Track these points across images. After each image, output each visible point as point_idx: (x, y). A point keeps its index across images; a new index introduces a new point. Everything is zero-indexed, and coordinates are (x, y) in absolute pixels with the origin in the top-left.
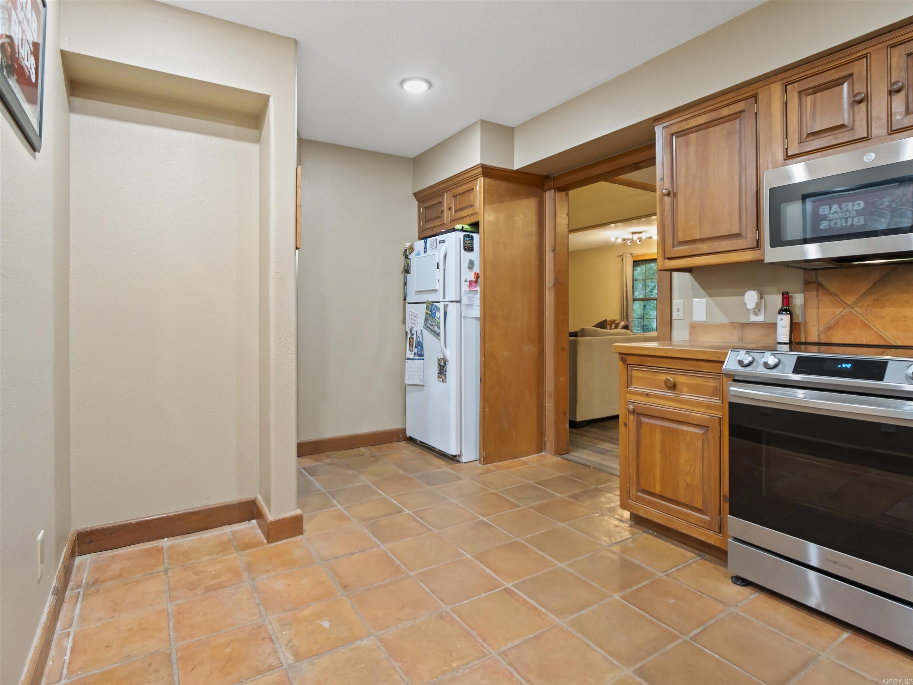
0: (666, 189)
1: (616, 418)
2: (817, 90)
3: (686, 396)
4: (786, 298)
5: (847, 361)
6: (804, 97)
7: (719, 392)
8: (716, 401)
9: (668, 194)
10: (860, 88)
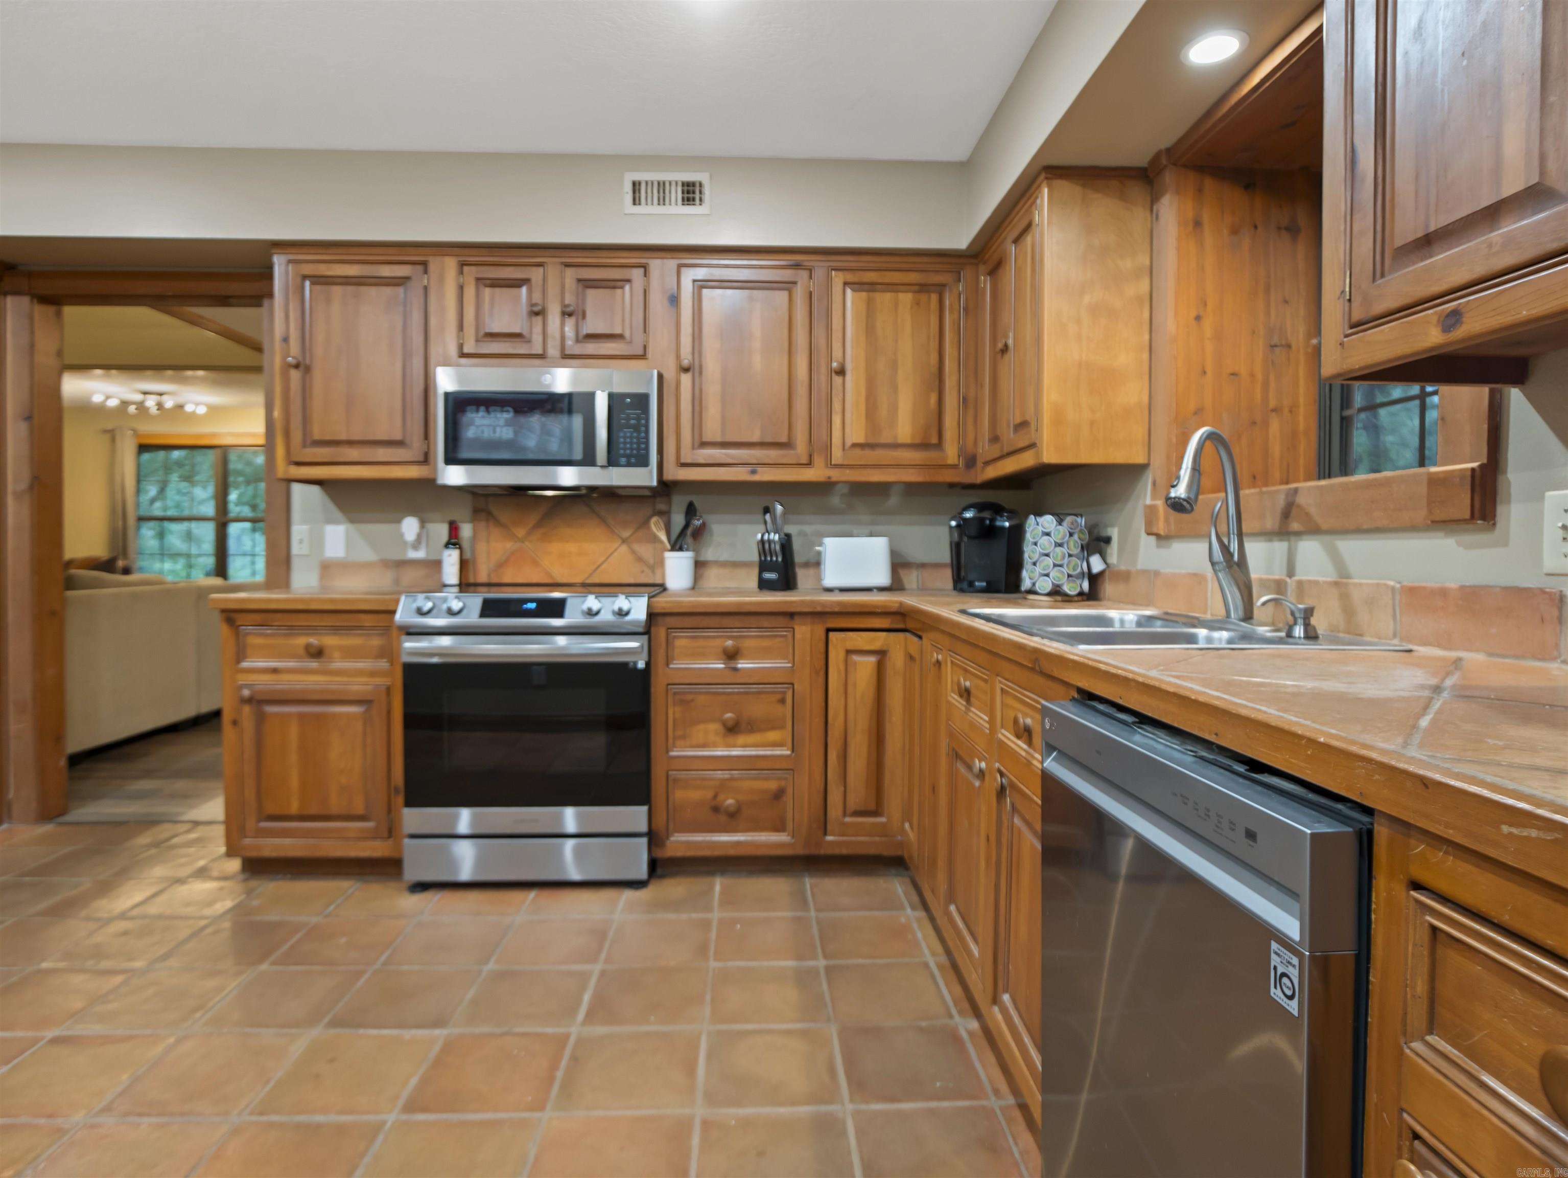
0: (293, 357)
1: (217, 714)
2: (496, 284)
3: (337, 665)
4: (454, 530)
5: (532, 600)
6: (481, 287)
7: (389, 652)
8: (383, 664)
9: (297, 366)
10: (537, 298)
